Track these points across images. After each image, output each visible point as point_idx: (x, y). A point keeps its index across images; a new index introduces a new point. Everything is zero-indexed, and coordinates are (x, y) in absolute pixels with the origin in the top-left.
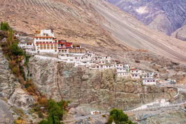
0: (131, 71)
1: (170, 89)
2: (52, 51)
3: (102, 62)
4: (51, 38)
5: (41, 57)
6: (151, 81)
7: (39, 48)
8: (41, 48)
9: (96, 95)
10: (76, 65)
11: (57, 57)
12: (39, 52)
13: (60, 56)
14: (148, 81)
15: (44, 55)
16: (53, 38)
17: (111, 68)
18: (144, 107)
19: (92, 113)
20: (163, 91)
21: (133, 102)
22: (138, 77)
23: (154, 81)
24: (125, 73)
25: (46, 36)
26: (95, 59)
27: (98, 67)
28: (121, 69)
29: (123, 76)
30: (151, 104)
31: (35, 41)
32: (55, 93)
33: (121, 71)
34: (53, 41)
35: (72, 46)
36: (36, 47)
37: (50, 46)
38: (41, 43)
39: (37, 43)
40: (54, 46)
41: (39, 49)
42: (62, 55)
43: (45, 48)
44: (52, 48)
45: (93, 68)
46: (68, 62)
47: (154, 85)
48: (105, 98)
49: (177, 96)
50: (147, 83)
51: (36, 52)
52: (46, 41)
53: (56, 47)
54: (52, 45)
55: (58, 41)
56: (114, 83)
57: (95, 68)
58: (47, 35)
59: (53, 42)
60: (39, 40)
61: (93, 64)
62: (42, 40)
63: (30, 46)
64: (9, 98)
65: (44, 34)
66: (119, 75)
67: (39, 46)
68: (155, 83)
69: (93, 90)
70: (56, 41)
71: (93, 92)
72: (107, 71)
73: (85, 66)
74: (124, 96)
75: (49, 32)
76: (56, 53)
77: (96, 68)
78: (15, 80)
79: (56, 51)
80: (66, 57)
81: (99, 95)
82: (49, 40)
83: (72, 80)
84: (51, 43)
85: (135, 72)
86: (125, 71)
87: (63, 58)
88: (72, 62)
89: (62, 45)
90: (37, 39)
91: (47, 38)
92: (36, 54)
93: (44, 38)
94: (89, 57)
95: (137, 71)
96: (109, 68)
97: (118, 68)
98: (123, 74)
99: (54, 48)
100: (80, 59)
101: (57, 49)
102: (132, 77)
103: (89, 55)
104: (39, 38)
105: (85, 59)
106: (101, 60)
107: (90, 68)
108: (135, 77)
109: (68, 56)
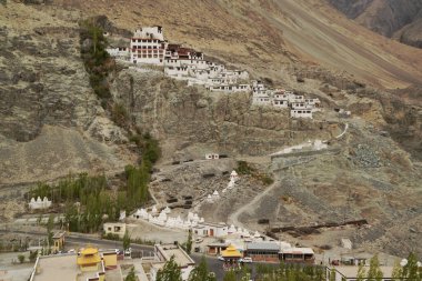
0: (276, 96)
1: (332, 125)
2: (155, 61)
3: (231, 81)
4: (155, 41)
5: (139, 70)
6: (304, 112)
7: (135, 55)
8: (139, 56)
9: (216, 131)
10: (190, 84)
11: (163, 71)
12: (135, 62)
13: (167, 70)
14: (300, 112)
15: (143, 67)
16: (159, 42)
17: (244, 90)
18: (287, 150)
19: (207, 157)
20: (321, 128)
21: (272, 143)
23: (309, 112)
25: (149, 37)
26: (221, 76)
27: (223, 88)
28: (259, 93)
29: (260, 103)
30: (300, 147)
31: (132, 44)
32: (155, 125)
33: (258, 95)
34: (158, 45)
35: (189, 54)
36: (132, 54)
37: (153, 53)
38: (139, 47)
39: (135, 47)
40: (158, 53)
41: (136, 58)
42: (171, 68)
43: (145, 56)
44: (156, 56)
45: (216, 90)
46: (179, 78)
47: (309, 118)
48: (230, 135)
50: (298, 115)
51: (132, 61)
52: (147, 44)
53: (161, 56)
54: (156, 52)
55: (166, 46)
56: (246, 114)
57: (218, 90)
58: (151, 35)
59: (158, 48)
60: (137, 44)
61: (216, 82)
62: (142, 44)
63: (123, 53)
64: (86, 129)
65: (147, 34)
66: (254, 101)
67: (136, 53)
68: (310, 115)
69: (212, 122)
70: (163, 45)
71: (212, 127)
72: (237, 94)
73: (204, 85)
74: (259, 134)
75: (154, 31)
76: (161, 64)
77: (220, 89)
78: (97, 104)
79: (161, 61)
80: (175, 71)
81: (220, 131)
82: (152, 44)
83: (181, 106)
84: (155, 47)
85: (281, 98)
86: (266, 95)
87: (170, 73)
88: (185, 79)
89: (173, 51)
90: (134, 41)
91: (150, 41)
92: (131, 65)
93: (144, 41)
94: (212, 72)
95: (285, 97)
96: (240, 90)
97: (255, 91)
98: (262, 100)
99: (158, 57)
100: (198, 75)
101: (163, 59)
102: (275, 106)
103: (212, 69)
104: (137, 41)
105: (205, 75)
106: (230, 77)
107: (211, 89)
108: (279, 105)
109: (178, 69)
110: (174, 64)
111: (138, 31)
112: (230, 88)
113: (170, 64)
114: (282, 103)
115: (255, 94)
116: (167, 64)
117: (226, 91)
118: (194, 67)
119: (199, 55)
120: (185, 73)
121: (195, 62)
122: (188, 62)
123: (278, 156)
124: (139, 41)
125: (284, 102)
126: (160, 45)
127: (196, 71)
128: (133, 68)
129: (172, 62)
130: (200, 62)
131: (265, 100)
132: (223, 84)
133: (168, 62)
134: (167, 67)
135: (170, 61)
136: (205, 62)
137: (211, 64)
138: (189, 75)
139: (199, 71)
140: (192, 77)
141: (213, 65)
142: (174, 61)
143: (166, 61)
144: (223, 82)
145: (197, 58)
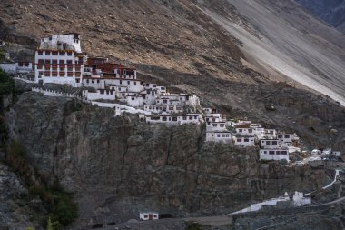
0: (237, 130)
1: (317, 172)
2: (69, 80)
3: (175, 107)
4: (70, 54)
5: (47, 93)
6: (278, 153)
7: (41, 73)
8: (47, 74)
9: (155, 179)
10: (118, 113)
11: (80, 94)
12: (41, 82)
13: (86, 93)
14: (272, 153)
16: (76, 54)
17: (194, 120)
18: (256, 207)
19: (142, 216)
20: (302, 176)
22: (250, 143)
23: (284, 153)
24: (221, 135)
25: (62, 47)
26: (161, 101)
27: (164, 118)
28: (215, 125)
29: (216, 139)
30: (273, 202)
31: (38, 57)
32: (67, 171)
33: (214, 129)
34: (74, 59)
35: (116, 71)
36: (37, 71)
37: (66, 70)
38: (48, 61)
39: (41, 62)
40: (74, 70)
41: (43, 76)
42: (91, 90)
43: (55, 74)
44: (70, 74)
45: (155, 121)
47: (284, 162)
48: (174, 185)
49: (329, 185)
50: (269, 157)
51: (37, 80)
52: (58, 58)
53: (78, 74)
54: (70, 68)
55: (85, 60)
56: (196, 155)
57: (158, 121)
58: (65, 45)
59: (73, 62)
60: (44, 57)
61: (156, 111)
62: (51, 57)
63: (24, 69)
65: (59, 44)
66: (209, 137)
67: (43, 69)
68: (286, 157)
69: (149, 167)
70: (81, 59)
71: (149, 173)
72: (184, 127)
73: (137, 115)
75: (68, 39)
76: (79, 85)
77: (161, 120)
79: (78, 81)
80: (98, 95)
81: (161, 179)
82: (66, 58)
83: (105, 144)
84: (69, 62)
85: (245, 132)
86: (224, 128)
87: (91, 96)
88: (111, 105)
89: (94, 68)
90: (40, 53)
91: (62, 53)
92: (35, 86)
93: (55, 53)
94: (149, 97)
95: (250, 131)
96: (188, 121)
97: (209, 123)
98: (219, 136)
99: (74, 75)
100: (129, 99)
101: (81, 78)
102: (237, 143)
103: (148, 93)
104: (44, 53)
105: (139, 101)
106: (174, 103)
107: (148, 119)
108: (243, 143)
109: (102, 92)
110: (95, 85)
111: (46, 40)
112: (175, 119)
113: (90, 85)
114: (246, 140)
115: (210, 127)
116: (86, 85)
117: (169, 122)
118: (123, 90)
119: (130, 72)
120: (112, 97)
121: (125, 83)
122: (116, 82)
123: (242, 215)
124: (48, 53)
125: (250, 139)
126: (77, 59)
127: (126, 94)
128: (37, 90)
129: (93, 82)
130: (132, 83)
131: (224, 136)
132: (164, 113)
133: (88, 82)
134: (86, 88)
135: (90, 81)
136: (138, 83)
137: (148, 85)
138: (117, 101)
139: (130, 94)
140: (121, 103)
141: (151, 86)
142: (96, 81)
143: (85, 80)
144: (165, 110)
145: (127, 77)
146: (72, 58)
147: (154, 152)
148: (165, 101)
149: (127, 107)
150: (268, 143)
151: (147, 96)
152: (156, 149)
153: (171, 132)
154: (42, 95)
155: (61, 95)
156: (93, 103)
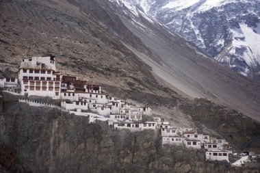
0: (186, 135)
2: (51, 94)
3: (136, 117)
4: (49, 72)
6: (220, 155)
7: (27, 87)
8: (32, 88)
10: (92, 120)
11: (60, 105)
12: (26, 95)
13: (63, 104)
14: (215, 154)
16: (54, 72)
17: (152, 127)
22: (198, 146)
23: (225, 155)
24: (175, 139)
25: (40, 67)
26: (124, 111)
27: (129, 125)
28: (168, 131)
29: (171, 142)
31: (22, 74)
33: (168, 134)
34: (53, 77)
35: (85, 87)
36: (23, 86)
37: (48, 85)
38: (31, 78)
39: (25, 79)
40: (54, 85)
41: (28, 90)
42: (68, 102)
43: (38, 88)
44: (51, 88)
45: (121, 127)
46: (78, 113)
47: (225, 162)
50: (214, 158)
51: (23, 93)
52: (40, 75)
53: (57, 88)
54: (51, 83)
55: (61, 77)
56: (156, 155)
57: (124, 127)
58: (43, 65)
59: (52, 79)
60: (28, 74)
61: (120, 119)
62: (34, 75)
63: (11, 84)
65: (38, 64)
66: (164, 141)
67: (29, 84)
68: (226, 158)
70: (58, 76)
72: (145, 132)
73: (107, 122)
75: (46, 61)
76: (57, 98)
77: (126, 126)
79: (57, 94)
80: (73, 106)
82: (46, 75)
84: (49, 79)
85: (192, 137)
86: (175, 134)
87: (68, 107)
88: (85, 114)
89: (69, 84)
90: (25, 71)
91: (43, 72)
92: (21, 97)
93: (37, 71)
94: (114, 108)
95: (196, 136)
96: (147, 127)
97: (163, 129)
98: (173, 140)
99: (54, 89)
100: (99, 110)
101: (60, 92)
102: (188, 146)
103: (114, 104)
104: (28, 71)
105: (107, 111)
106: (134, 113)
107: (116, 126)
108: (192, 145)
109: (77, 103)
110: (71, 98)
111: (27, 61)
112: (137, 126)
113: (67, 97)
114: (195, 143)
115: (164, 133)
116: (64, 97)
117: (133, 129)
118: (93, 102)
119: (96, 88)
120: (85, 107)
121: (94, 96)
122: (87, 96)
124: (31, 71)
125: (197, 143)
126: (55, 76)
127: (97, 105)
128: (24, 101)
129: (69, 95)
130: (99, 96)
131: (177, 140)
132: (127, 121)
133: (65, 95)
134: (64, 100)
135: (67, 94)
136: (104, 96)
137: (110, 99)
138: (89, 110)
139: (100, 105)
140: (93, 112)
141: (113, 99)
142: (71, 94)
143: (63, 94)
144: (127, 119)
145: (94, 92)
146: (51, 75)
147: (122, 152)
148: (127, 112)
149: (98, 116)
150: (210, 146)
151: (113, 107)
152: (123, 149)
153: (135, 136)
154: (28, 105)
155: (43, 105)
156: (71, 112)
